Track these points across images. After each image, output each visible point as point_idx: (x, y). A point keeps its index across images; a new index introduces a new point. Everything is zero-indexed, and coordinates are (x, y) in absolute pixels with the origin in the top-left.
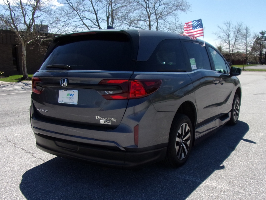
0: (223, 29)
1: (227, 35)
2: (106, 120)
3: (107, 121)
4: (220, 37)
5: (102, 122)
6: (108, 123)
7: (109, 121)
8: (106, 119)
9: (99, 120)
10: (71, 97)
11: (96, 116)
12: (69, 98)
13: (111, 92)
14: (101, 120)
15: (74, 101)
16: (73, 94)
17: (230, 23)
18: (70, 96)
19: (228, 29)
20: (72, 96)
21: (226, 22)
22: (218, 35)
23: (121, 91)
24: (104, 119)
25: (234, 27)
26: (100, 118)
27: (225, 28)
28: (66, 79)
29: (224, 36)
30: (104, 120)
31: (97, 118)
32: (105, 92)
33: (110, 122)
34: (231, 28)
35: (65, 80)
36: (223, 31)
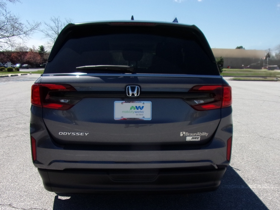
0: (51, 26)
1: (56, 33)
2: (194, 136)
3: (196, 137)
4: (48, 35)
5: (189, 139)
6: (197, 139)
7: (198, 137)
8: (194, 134)
9: (185, 137)
10: (139, 110)
11: (181, 133)
12: (136, 112)
13: (202, 102)
14: (188, 136)
15: (144, 116)
16: (143, 107)
17: (58, 19)
18: (137, 109)
19: (56, 27)
20: (141, 109)
21: (53, 18)
22: (46, 33)
23: (213, 100)
24: (191, 134)
25: (63, 24)
26: (187, 134)
27: (53, 25)
28: (137, 86)
29: (53, 34)
30: (192, 136)
31: (181, 135)
32: (195, 101)
33: (200, 138)
34: (60, 25)
35: (135, 87)
36: (51, 28)
